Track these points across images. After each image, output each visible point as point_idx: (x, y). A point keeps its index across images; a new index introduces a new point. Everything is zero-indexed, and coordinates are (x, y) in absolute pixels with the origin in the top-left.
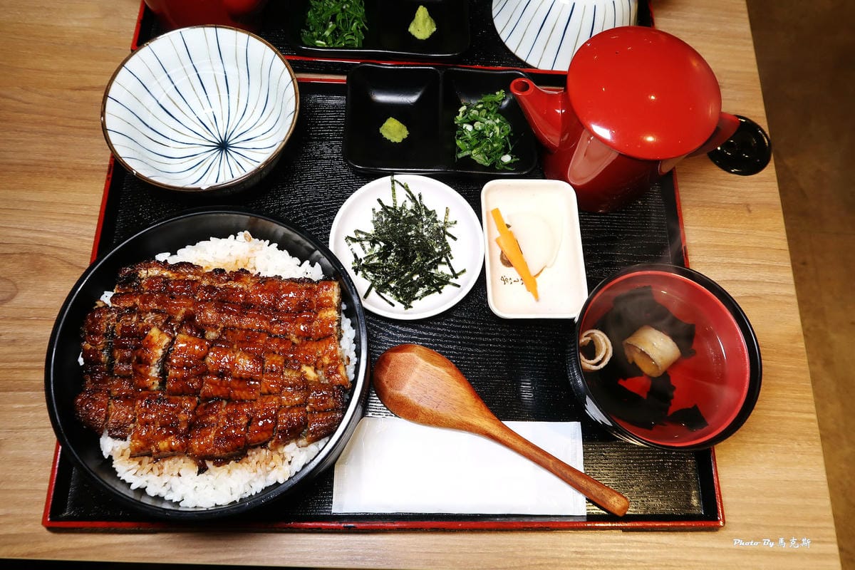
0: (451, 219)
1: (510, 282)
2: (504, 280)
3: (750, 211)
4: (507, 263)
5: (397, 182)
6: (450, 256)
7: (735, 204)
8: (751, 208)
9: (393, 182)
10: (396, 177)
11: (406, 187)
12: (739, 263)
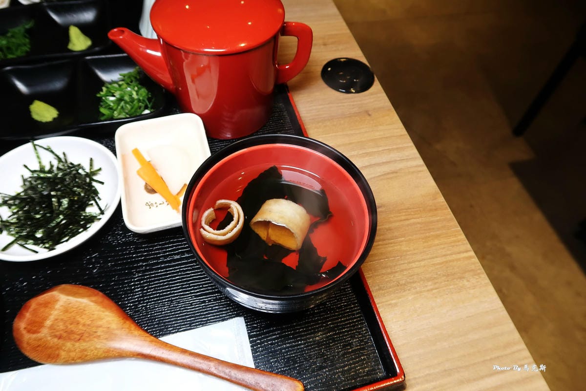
0: (95, 168)
1: (155, 205)
2: (150, 205)
3: (369, 115)
4: (152, 191)
5: (38, 145)
6: (99, 198)
7: (357, 113)
8: (370, 113)
9: (35, 146)
10: (36, 142)
11: (48, 149)
12: (372, 152)
